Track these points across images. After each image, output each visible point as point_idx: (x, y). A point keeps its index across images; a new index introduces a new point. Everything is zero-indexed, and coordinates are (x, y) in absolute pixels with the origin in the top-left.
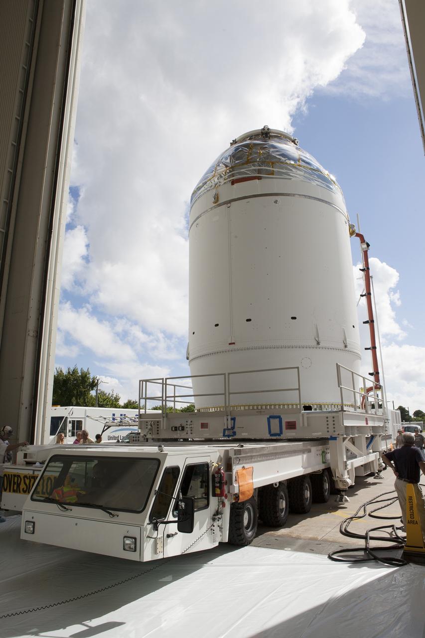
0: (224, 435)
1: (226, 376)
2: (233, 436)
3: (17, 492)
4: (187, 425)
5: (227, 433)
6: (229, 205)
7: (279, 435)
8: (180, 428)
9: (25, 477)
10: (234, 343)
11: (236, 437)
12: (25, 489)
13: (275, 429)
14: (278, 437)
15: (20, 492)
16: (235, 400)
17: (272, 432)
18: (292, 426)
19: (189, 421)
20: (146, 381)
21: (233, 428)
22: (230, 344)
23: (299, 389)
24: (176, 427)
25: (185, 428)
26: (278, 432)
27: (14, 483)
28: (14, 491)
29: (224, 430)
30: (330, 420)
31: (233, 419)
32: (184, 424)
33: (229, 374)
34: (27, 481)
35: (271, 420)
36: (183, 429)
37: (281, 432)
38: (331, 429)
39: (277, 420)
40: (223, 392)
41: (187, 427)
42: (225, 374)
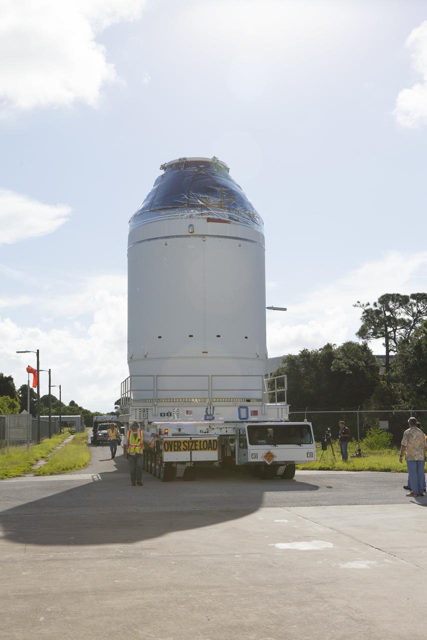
0: (206, 419)
1: (210, 378)
3: (178, 451)
4: (174, 412)
8: (168, 414)
9: (185, 441)
10: (207, 352)
12: (185, 448)
13: (243, 415)
14: (245, 420)
15: (181, 450)
16: (217, 394)
17: (242, 417)
18: (255, 413)
19: (176, 409)
21: (213, 414)
22: (203, 352)
24: (164, 414)
25: (172, 414)
26: (245, 417)
27: (175, 446)
28: (175, 450)
29: (206, 415)
30: (280, 410)
31: (213, 408)
32: (172, 411)
33: (212, 376)
34: (187, 444)
37: (247, 417)
38: (280, 416)
39: (245, 410)
41: (174, 414)
42: (208, 376)
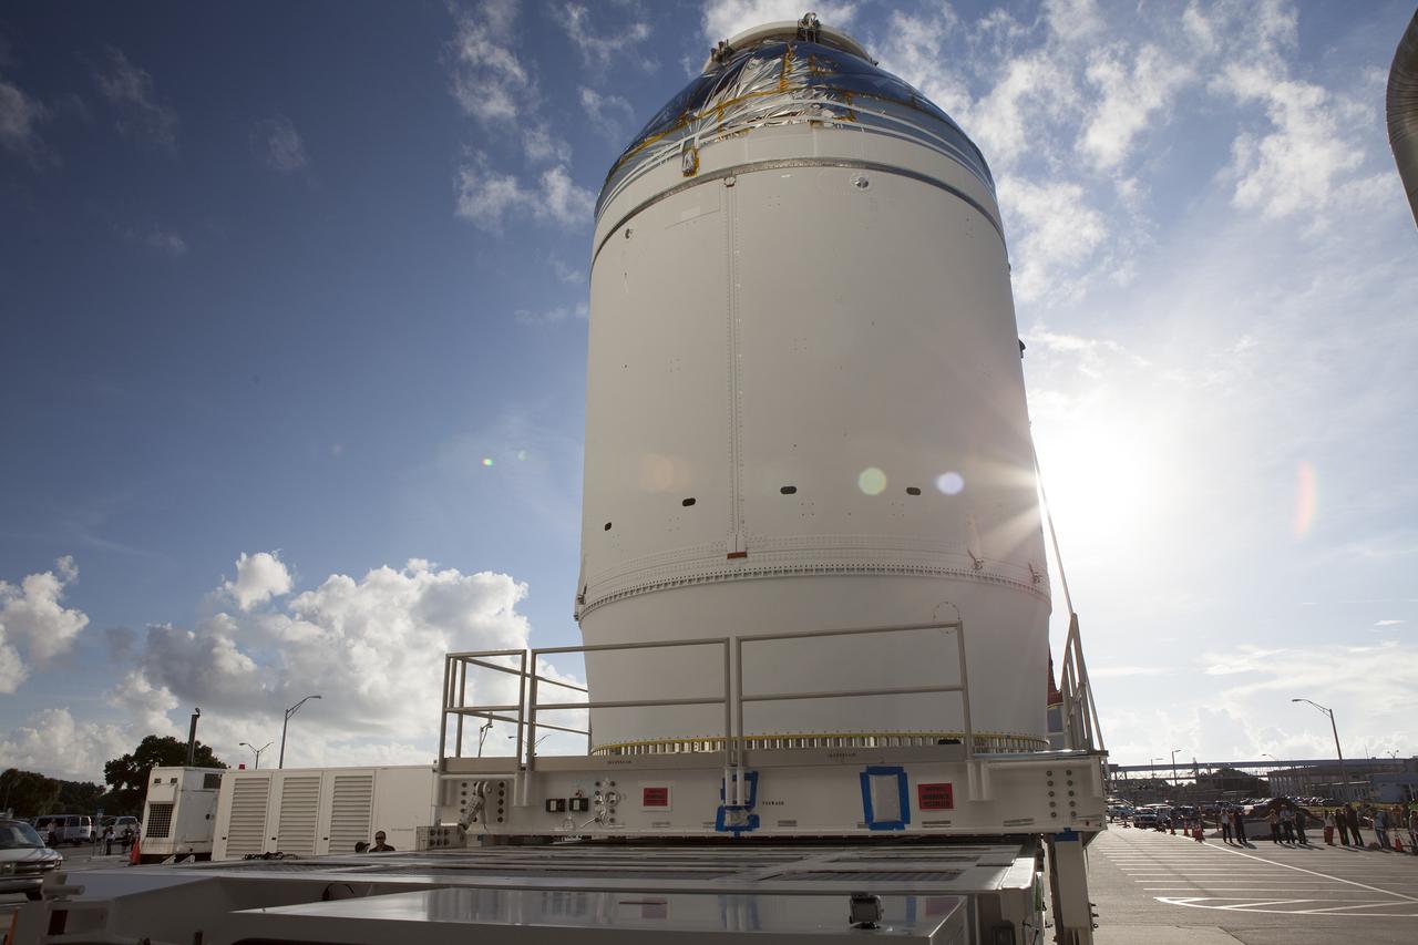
1: (733, 648)
2: (748, 828)
4: (598, 793)
5: (728, 821)
6: (730, 180)
7: (899, 826)
8: (577, 805)
10: (744, 555)
11: (757, 832)
13: (887, 806)
14: (895, 832)
16: (761, 723)
17: (878, 816)
18: (938, 797)
19: (605, 787)
20: (465, 659)
21: (750, 805)
22: (731, 556)
23: (963, 689)
24: (561, 803)
25: (592, 804)
26: (896, 815)
29: (721, 812)
30: (1059, 778)
31: (752, 778)
32: (588, 792)
33: (740, 640)
35: (873, 780)
36: (585, 805)
37: (906, 816)
38: (1064, 808)
39: (892, 780)
40: (722, 695)
41: (598, 802)
42: (727, 641)
